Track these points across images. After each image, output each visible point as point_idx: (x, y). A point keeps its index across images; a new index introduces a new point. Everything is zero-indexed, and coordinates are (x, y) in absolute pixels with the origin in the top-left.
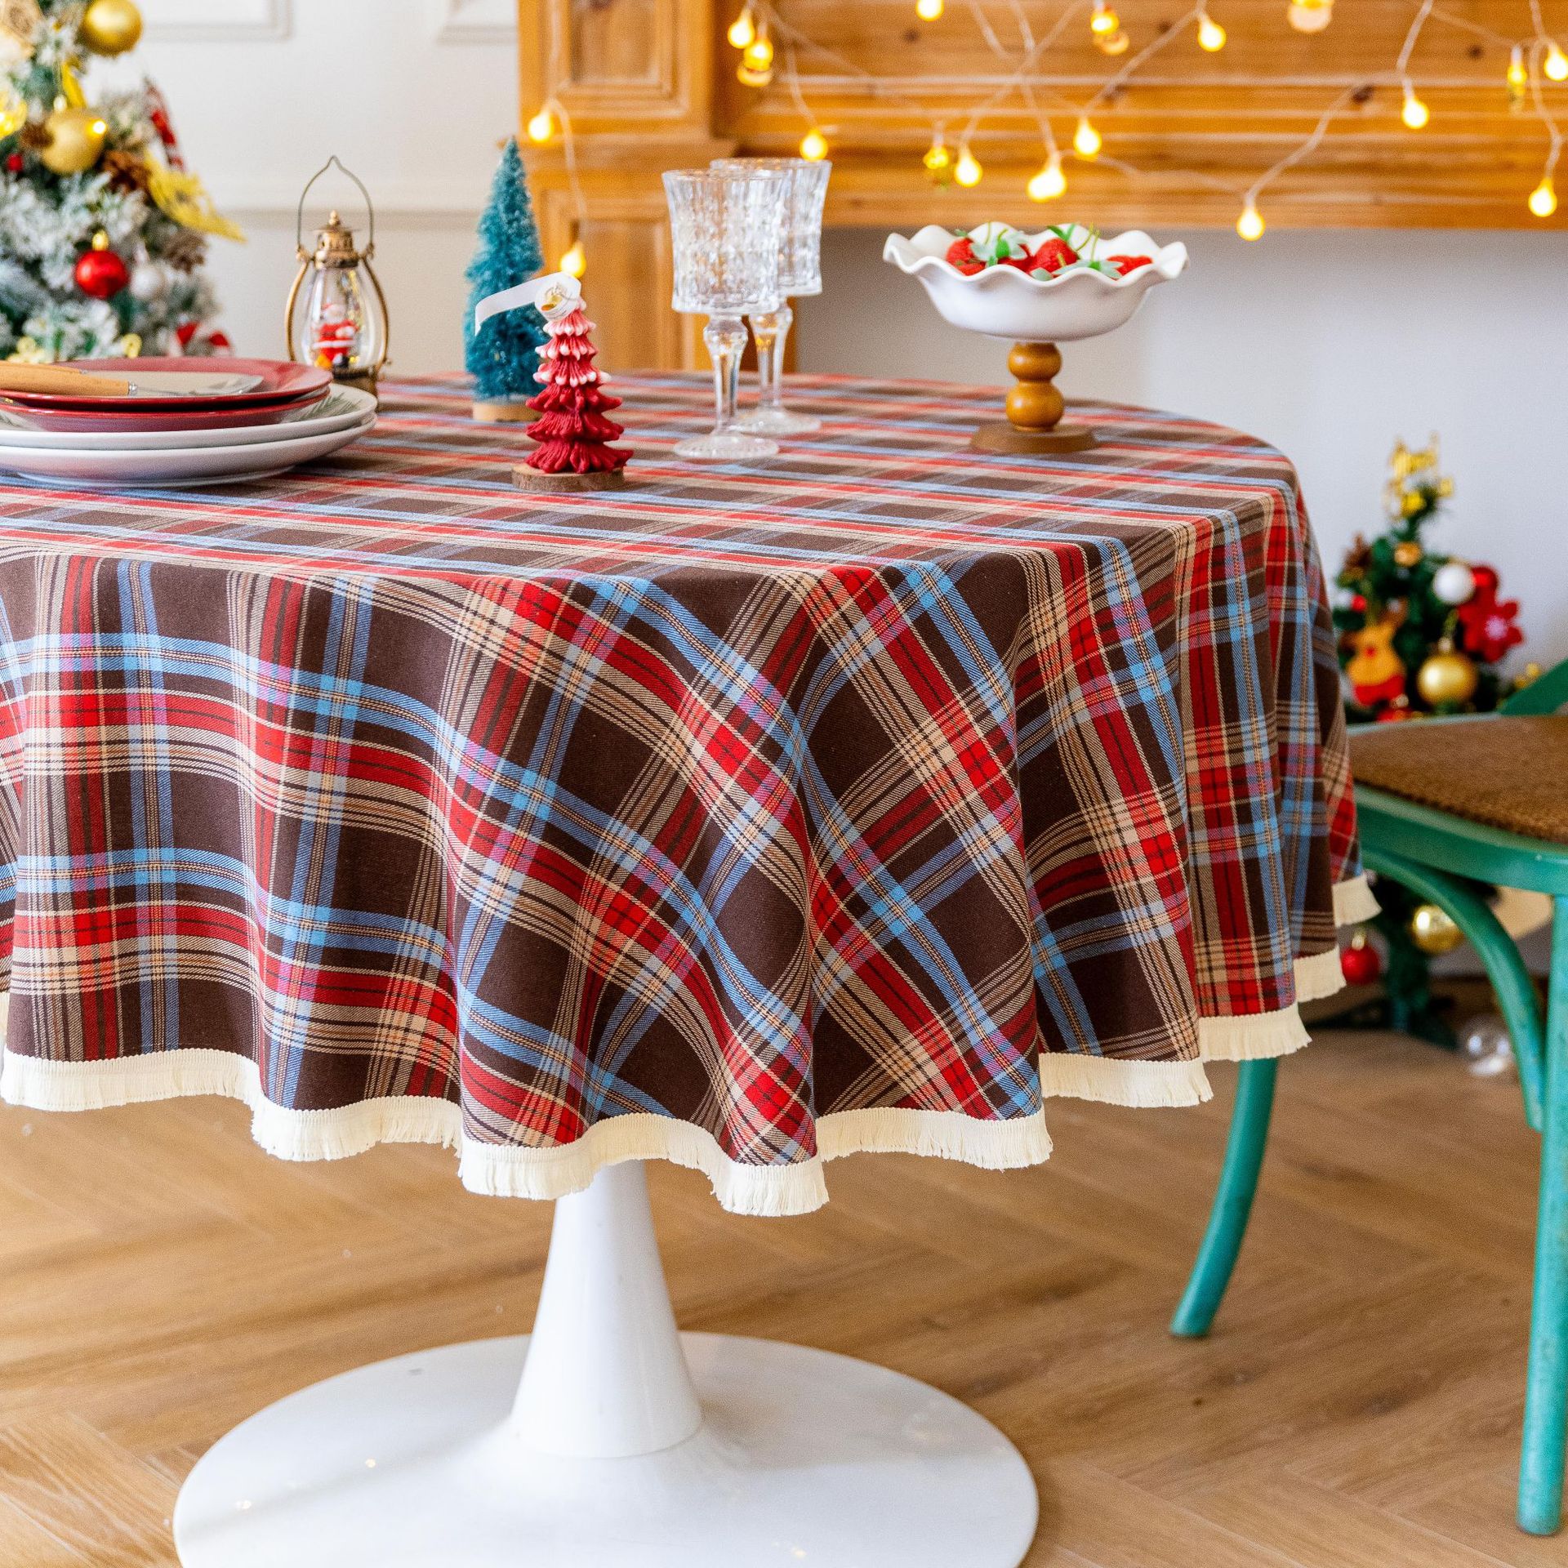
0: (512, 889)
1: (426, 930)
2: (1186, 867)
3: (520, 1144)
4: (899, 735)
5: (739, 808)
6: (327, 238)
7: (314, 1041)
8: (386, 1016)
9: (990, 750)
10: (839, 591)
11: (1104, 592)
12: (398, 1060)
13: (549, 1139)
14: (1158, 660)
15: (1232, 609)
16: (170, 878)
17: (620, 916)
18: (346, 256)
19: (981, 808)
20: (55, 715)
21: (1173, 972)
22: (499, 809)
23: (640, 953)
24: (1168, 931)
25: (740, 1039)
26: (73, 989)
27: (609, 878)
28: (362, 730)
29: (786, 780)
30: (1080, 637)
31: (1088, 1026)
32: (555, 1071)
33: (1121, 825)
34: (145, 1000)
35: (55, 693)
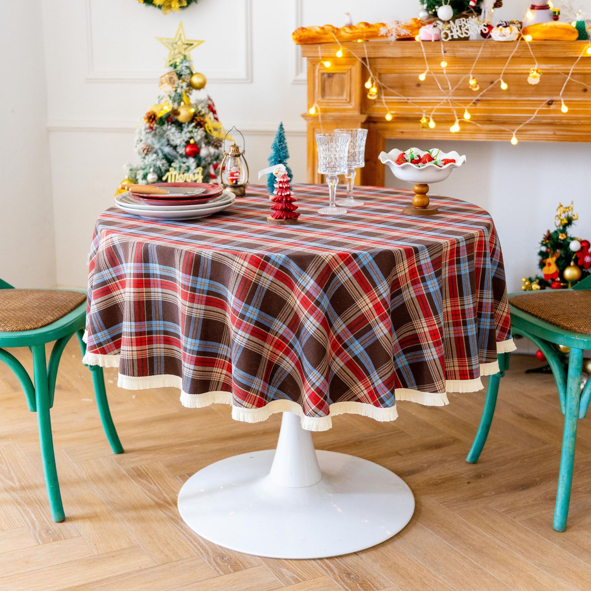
0: (245, 338)
1: (226, 347)
2: (443, 339)
3: (246, 407)
4: (357, 299)
5: (308, 319)
6: (232, 149)
7: (194, 376)
8: (215, 369)
9: (382, 305)
10: (339, 259)
11: (419, 261)
12: (219, 382)
13: (254, 406)
14: (435, 280)
15: (462, 265)
16: (162, 329)
17: (278, 346)
18: (237, 154)
19: (379, 321)
20: (132, 285)
21: (437, 368)
22: (243, 316)
23: (284, 356)
24: (436, 357)
25: (307, 382)
26: (135, 357)
27: (275, 335)
28: (209, 293)
29: (321, 312)
30: (412, 273)
31: (414, 381)
32: (257, 388)
33: (424, 326)
34: (155, 361)
35: (132, 279)
